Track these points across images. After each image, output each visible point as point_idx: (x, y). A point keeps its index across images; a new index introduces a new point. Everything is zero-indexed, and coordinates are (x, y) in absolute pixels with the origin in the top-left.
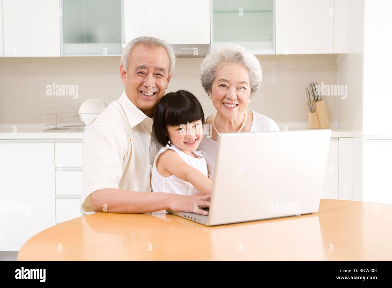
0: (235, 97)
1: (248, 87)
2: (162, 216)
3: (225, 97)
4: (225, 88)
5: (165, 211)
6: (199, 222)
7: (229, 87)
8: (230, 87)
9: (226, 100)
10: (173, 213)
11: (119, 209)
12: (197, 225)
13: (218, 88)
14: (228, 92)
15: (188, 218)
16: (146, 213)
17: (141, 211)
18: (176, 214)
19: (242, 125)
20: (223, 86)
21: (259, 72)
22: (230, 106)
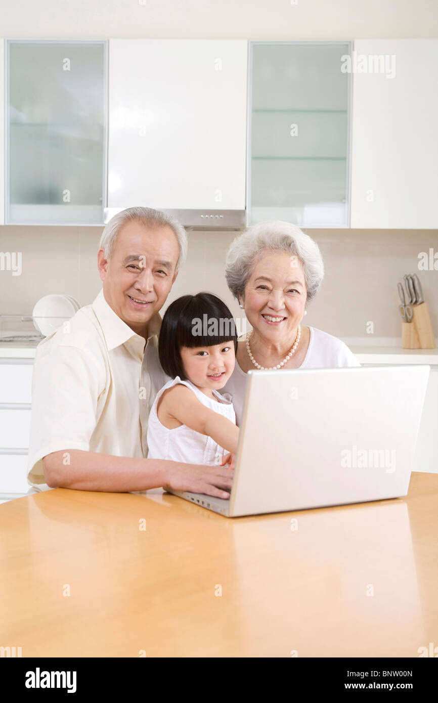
0: (281, 306)
1: (302, 290)
2: (156, 497)
3: (266, 305)
4: (265, 291)
5: (162, 488)
6: (214, 510)
7: (272, 290)
8: (274, 290)
9: (267, 311)
10: (175, 493)
11: (89, 485)
12: (212, 515)
13: (255, 292)
14: (270, 298)
15: (197, 503)
16: (133, 492)
18: (180, 495)
20: (263, 287)
21: (318, 266)
22: (274, 320)
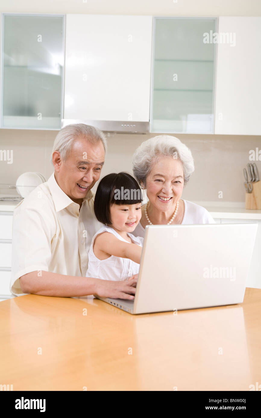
0: (170, 192)
1: (182, 180)
2: (90, 301)
3: (161, 191)
4: (161, 182)
5: (93, 295)
6: (124, 310)
7: (165, 182)
8: (166, 182)
9: (161, 194)
10: (100, 299)
12: (123, 313)
13: (154, 183)
14: (164, 186)
15: (114, 305)
16: (74, 297)
17: (69, 294)
18: (103, 300)
19: (174, 214)
20: (159, 180)
22: (165, 199)
